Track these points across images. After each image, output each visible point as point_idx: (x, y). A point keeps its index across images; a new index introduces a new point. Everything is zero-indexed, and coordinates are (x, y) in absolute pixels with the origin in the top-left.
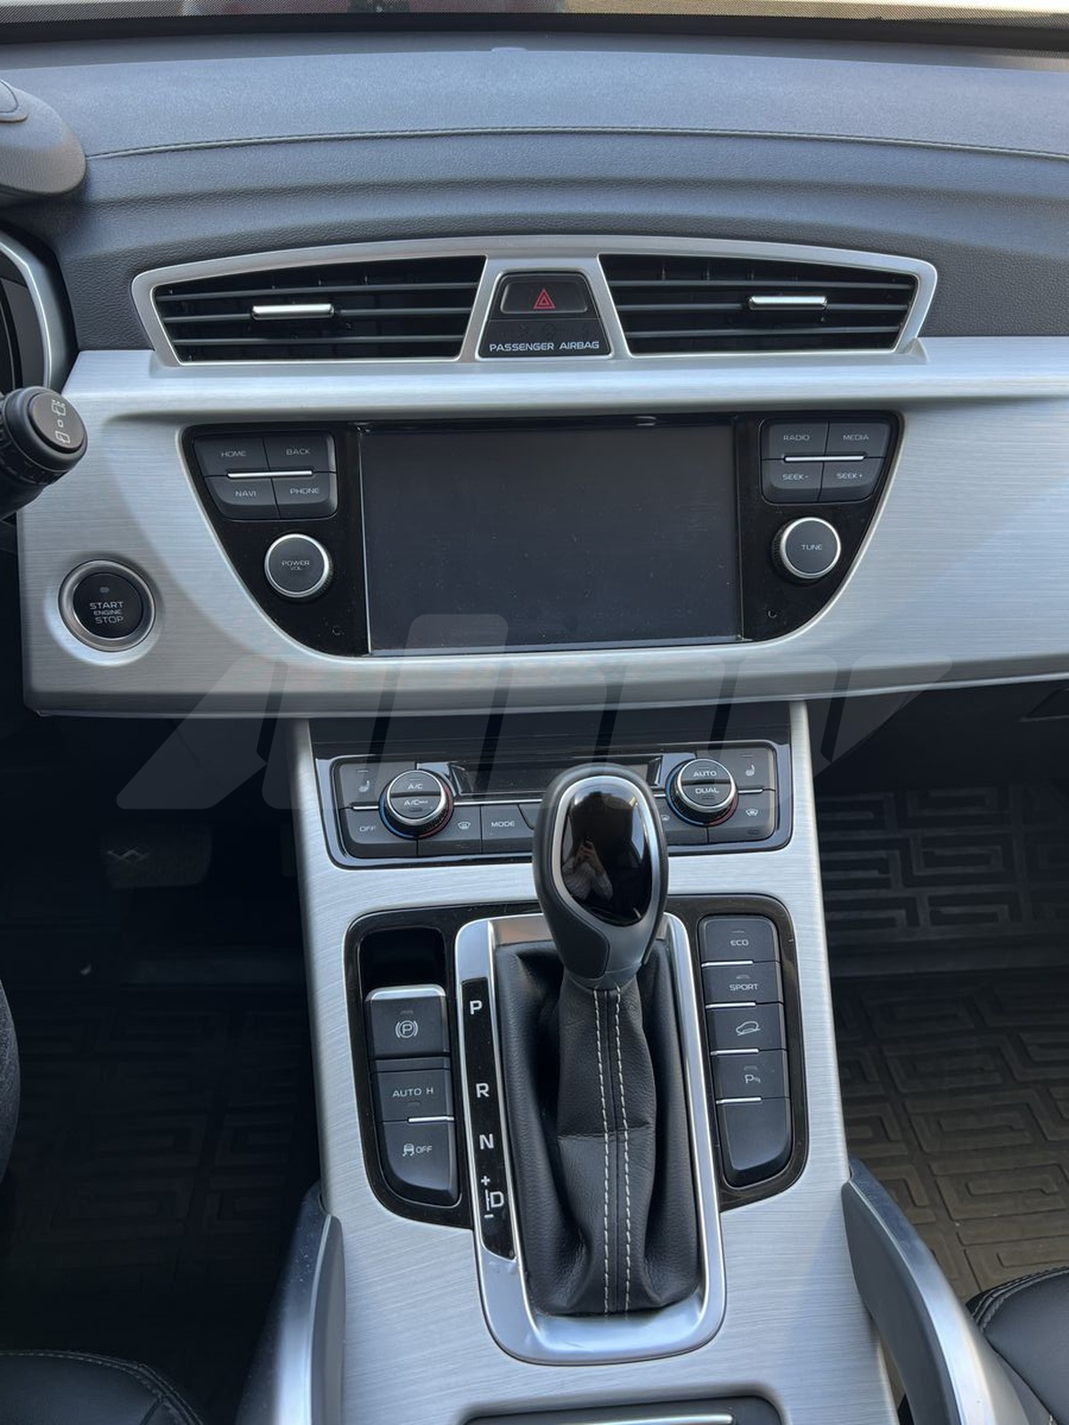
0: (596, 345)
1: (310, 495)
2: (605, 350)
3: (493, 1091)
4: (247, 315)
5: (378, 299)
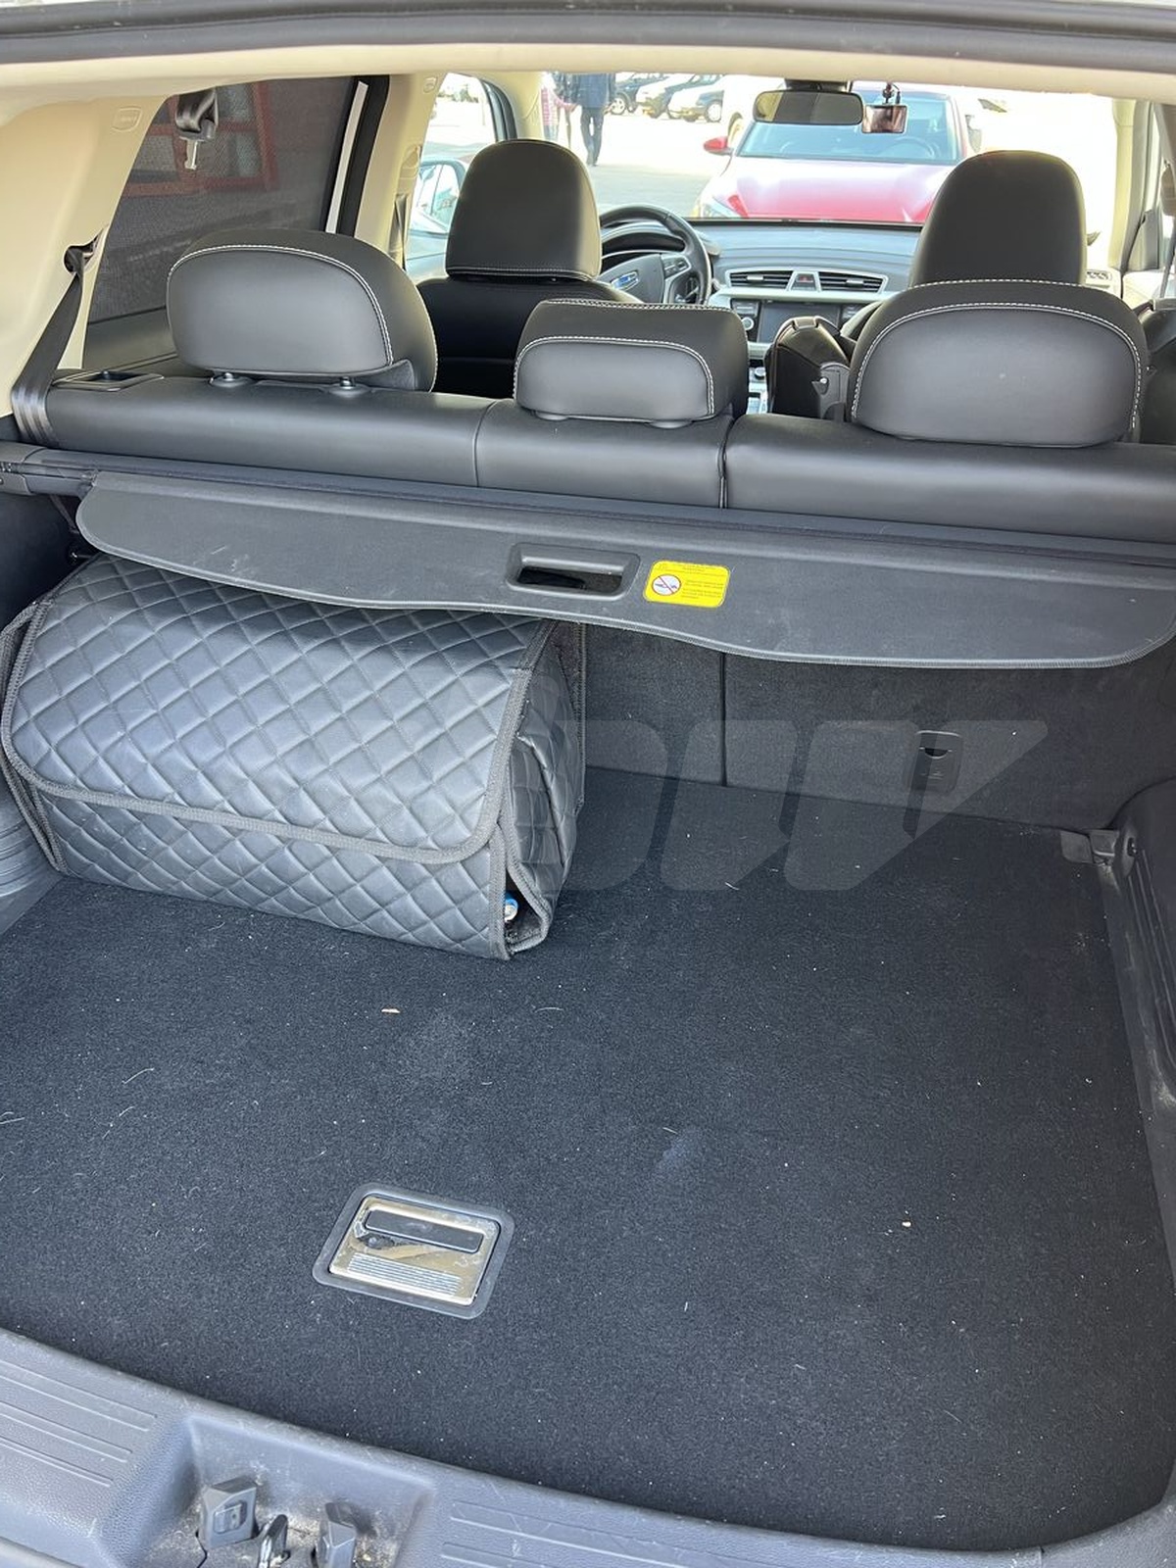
0: (815, 288)
4: (747, 279)
5: (770, 277)
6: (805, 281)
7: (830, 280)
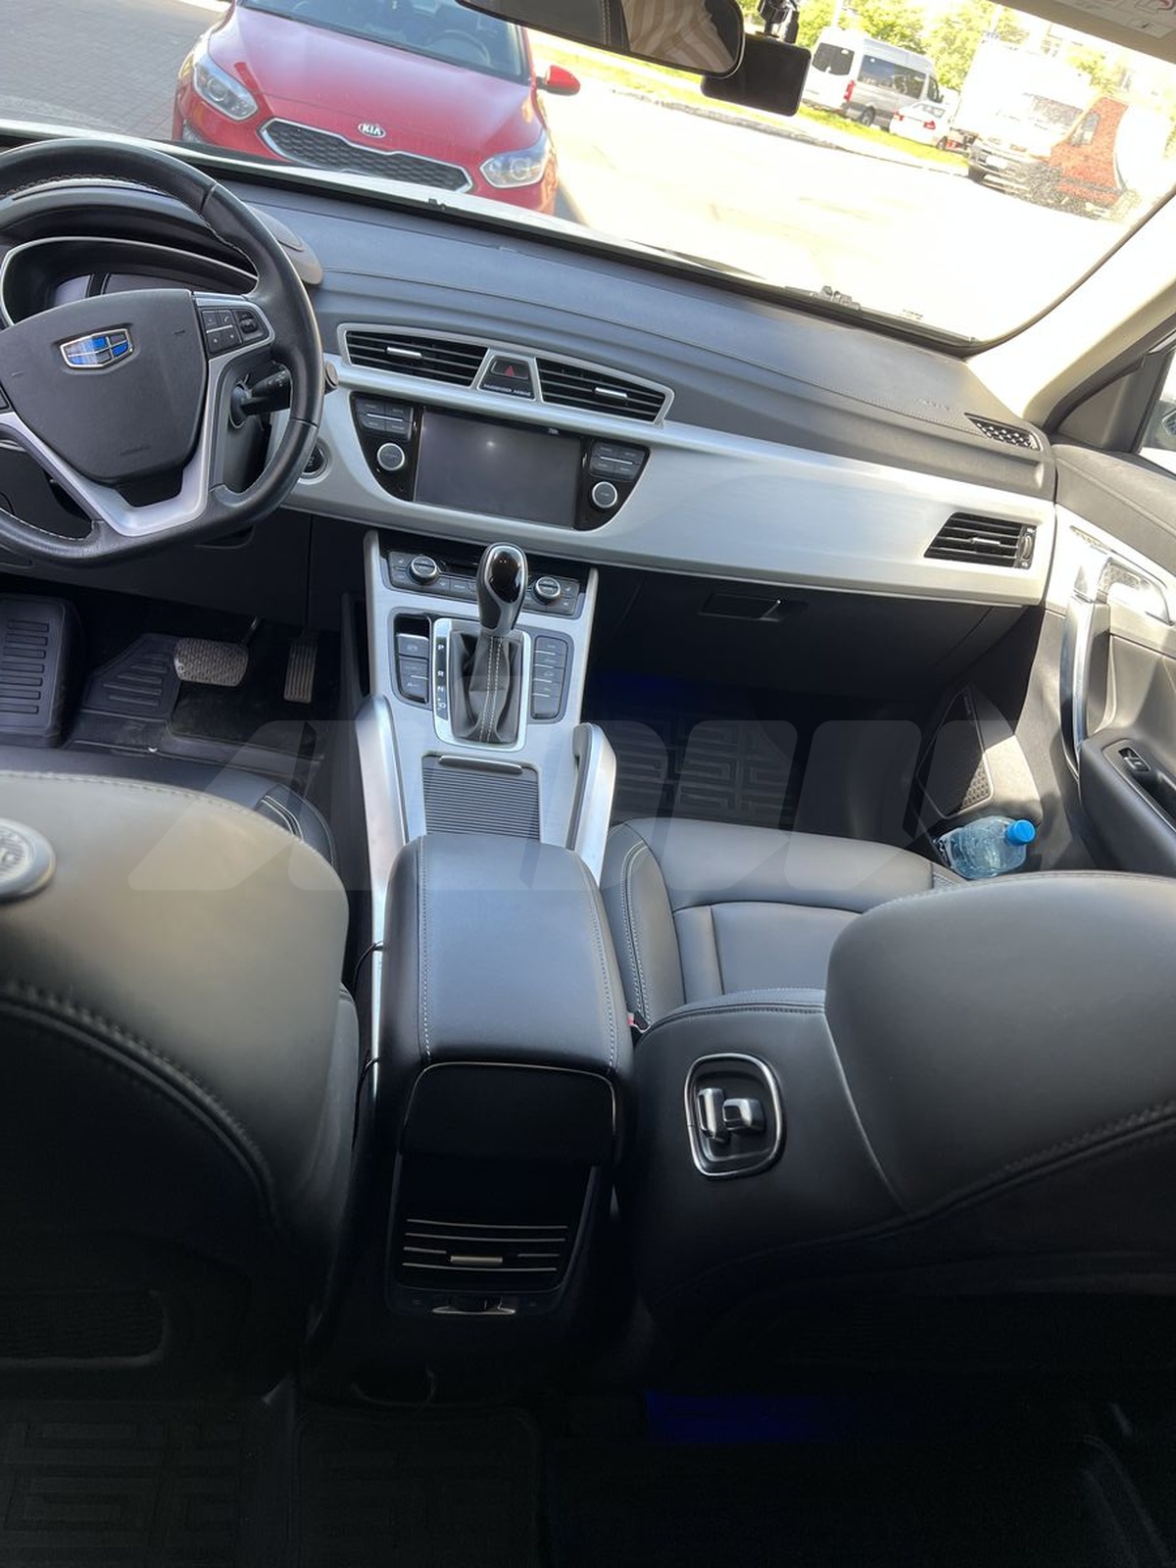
0: (529, 394)
1: (400, 430)
2: (532, 397)
3: (445, 674)
4: (383, 351)
5: (438, 355)
6: (510, 373)
7: (565, 383)
